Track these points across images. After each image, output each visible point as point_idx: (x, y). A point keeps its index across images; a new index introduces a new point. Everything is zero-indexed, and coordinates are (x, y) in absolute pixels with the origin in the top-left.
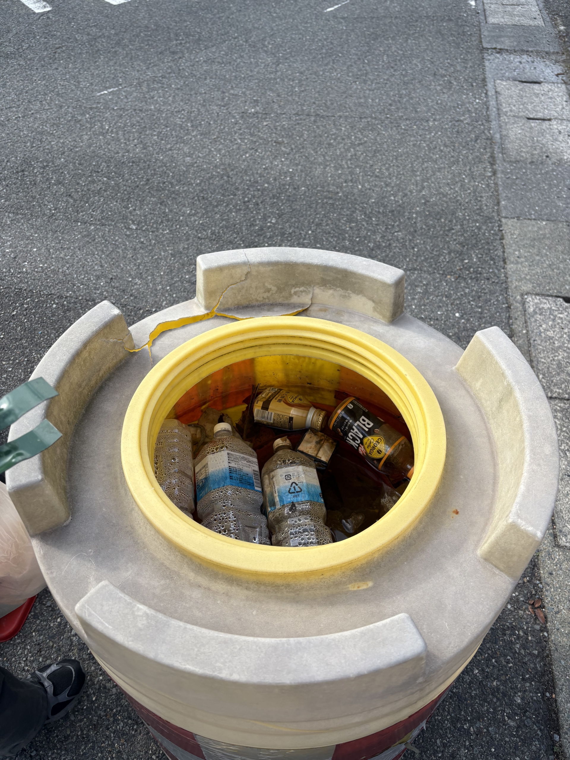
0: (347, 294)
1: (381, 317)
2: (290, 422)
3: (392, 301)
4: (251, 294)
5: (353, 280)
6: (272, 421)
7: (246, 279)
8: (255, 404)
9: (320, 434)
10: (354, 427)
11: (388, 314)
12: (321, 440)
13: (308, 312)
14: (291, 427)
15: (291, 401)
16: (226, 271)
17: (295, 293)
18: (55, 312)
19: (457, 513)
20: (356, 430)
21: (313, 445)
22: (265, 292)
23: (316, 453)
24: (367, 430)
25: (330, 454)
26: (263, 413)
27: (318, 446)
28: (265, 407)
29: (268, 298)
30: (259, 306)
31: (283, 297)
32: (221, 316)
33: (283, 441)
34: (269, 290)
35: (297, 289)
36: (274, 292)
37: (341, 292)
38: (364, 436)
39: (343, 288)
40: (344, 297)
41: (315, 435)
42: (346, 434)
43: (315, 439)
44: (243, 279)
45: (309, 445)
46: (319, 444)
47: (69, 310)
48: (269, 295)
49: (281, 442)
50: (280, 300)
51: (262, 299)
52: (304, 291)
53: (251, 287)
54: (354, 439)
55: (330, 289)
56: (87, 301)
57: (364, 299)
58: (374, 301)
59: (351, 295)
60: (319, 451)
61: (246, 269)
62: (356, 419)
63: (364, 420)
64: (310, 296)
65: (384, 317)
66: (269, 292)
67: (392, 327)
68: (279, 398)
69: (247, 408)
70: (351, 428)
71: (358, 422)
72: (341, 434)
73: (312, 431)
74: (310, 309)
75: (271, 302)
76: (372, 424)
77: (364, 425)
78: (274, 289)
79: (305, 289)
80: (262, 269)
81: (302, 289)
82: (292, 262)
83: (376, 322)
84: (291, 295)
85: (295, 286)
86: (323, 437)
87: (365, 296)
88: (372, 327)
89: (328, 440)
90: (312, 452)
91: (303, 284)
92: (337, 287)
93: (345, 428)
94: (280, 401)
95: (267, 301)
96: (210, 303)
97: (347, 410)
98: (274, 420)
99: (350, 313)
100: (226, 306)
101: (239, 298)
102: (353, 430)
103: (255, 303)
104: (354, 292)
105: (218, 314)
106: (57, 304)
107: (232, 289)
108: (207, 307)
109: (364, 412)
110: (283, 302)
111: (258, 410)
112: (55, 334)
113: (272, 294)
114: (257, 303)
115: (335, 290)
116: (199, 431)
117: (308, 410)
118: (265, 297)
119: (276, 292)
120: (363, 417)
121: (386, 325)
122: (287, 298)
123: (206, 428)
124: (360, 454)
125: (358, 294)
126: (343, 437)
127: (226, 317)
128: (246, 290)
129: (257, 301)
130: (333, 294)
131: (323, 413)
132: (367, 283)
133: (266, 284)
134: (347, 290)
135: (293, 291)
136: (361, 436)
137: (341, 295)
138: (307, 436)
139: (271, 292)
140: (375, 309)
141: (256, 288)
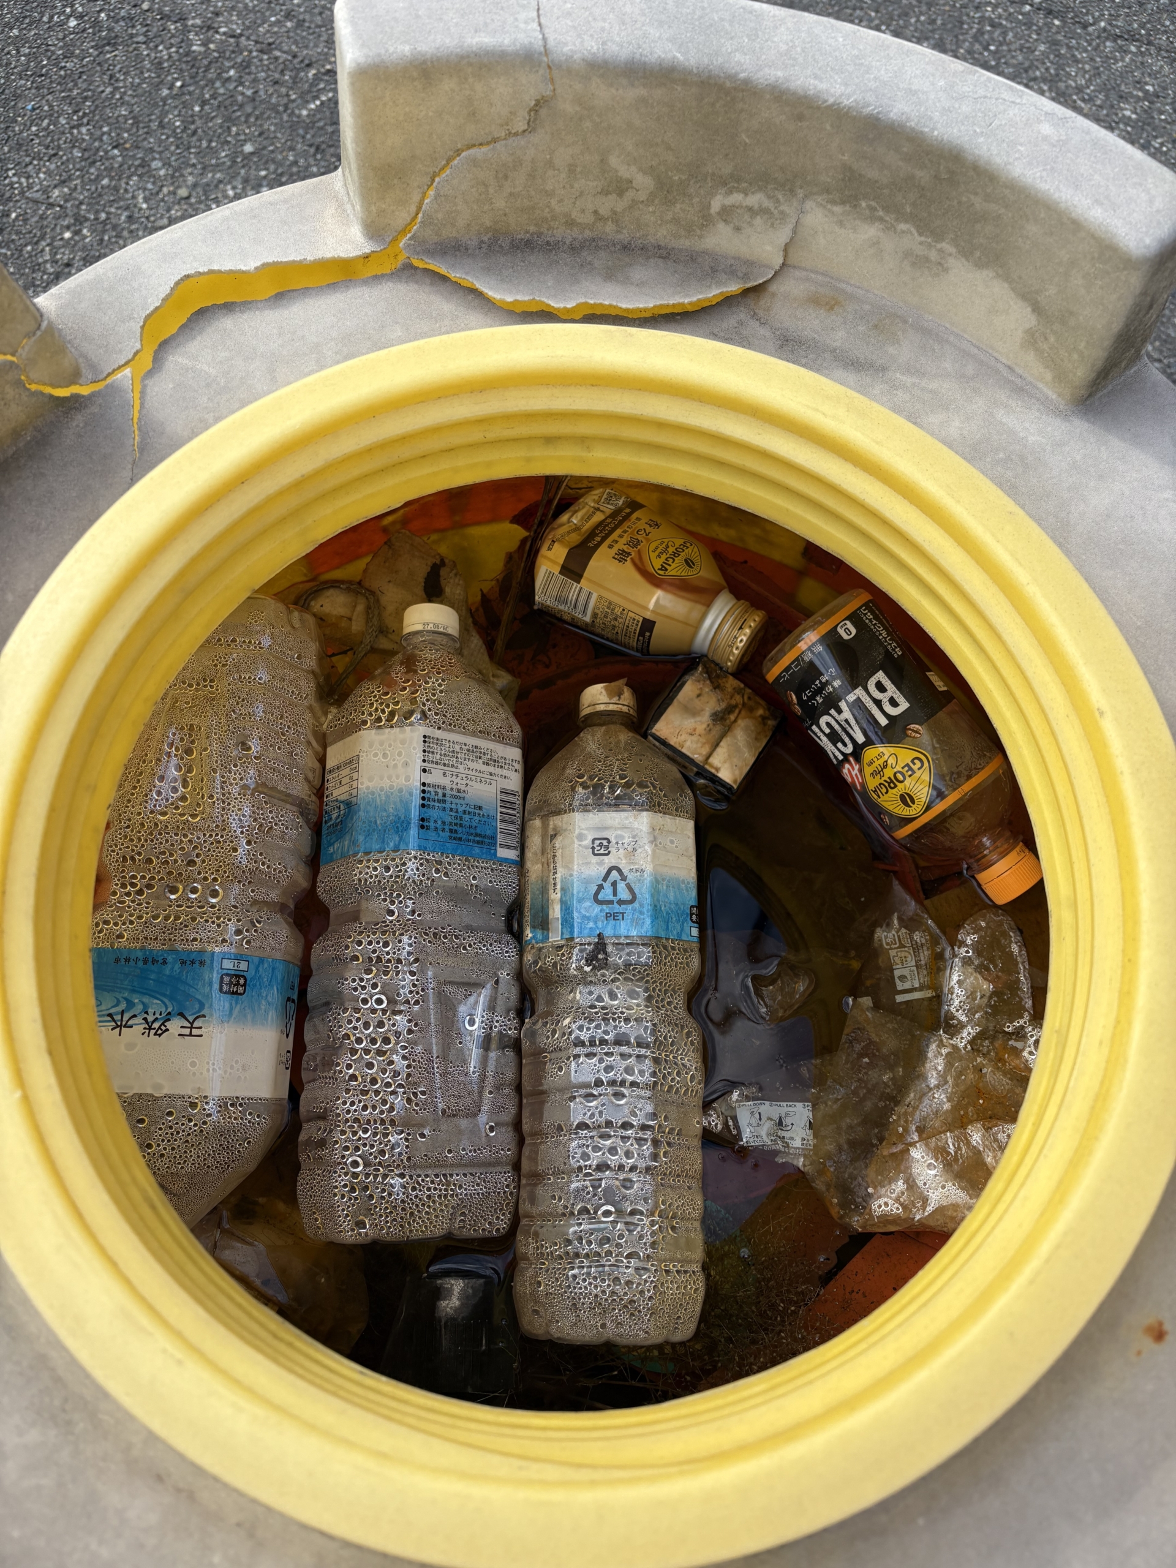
0: (933, 255)
1: (1049, 376)
2: (642, 633)
3: (1117, 326)
4: (550, 194)
5: (978, 203)
6: (588, 619)
7: (531, 127)
8: (544, 551)
9: (731, 683)
10: (843, 705)
11: (1081, 372)
12: (730, 710)
13: (765, 301)
14: (645, 649)
15: (657, 563)
16: (448, 85)
17: (726, 213)
18: (73, 43)
19: (1159, 1335)
20: (847, 714)
21: (701, 723)
22: (605, 192)
23: (705, 751)
24: (883, 721)
25: (749, 758)
26: (563, 585)
27: (718, 729)
28: (574, 568)
29: (615, 217)
30: (575, 249)
31: (676, 221)
32: (426, 270)
33: (611, 694)
34: (620, 187)
35: (736, 198)
36: (643, 196)
37: (911, 239)
38: (869, 742)
39: (924, 226)
40: (920, 262)
41: (716, 687)
42: (813, 713)
43: (711, 703)
44: (521, 126)
45: (690, 723)
46: (722, 720)
47: (112, 42)
48: (621, 205)
49: (604, 698)
50: (662, 234)
51: (588, 218)
52: (763, 211)
53: (550, 164)
54: (834, 737)
55: (872, 219)
56: (165, 17)
57: (1000, 289)
58: (1037, 309)
59: (951, 261)
60: (716, 745)
61: (532, 87)
62: (856, 678)
63: (880, 687)
64: (783, 235)
65: (1060, 377)
66: (621, 193)
67: (1079, 425)
68: (621, 545)
69: (523, 542)
70: (832, 703)
71: (859, 692)
72: (798, 709)
73: (707, 671)
74: (773, 288)
75: (624, 236)
76: (904, 705)
77: (878, 703)
78: (644, 182)
79: (767, 203)
80: (602, 93)
81: (755, 199)
82: (732, 77)
83: (1021, 390)
84: (706, 220)
85: (730, 182)
86: (738, 699)
87: (1007, 278)
88: (1000, 414)
89: (751, 710)
90: (692, 747)
91: (763, 181)
92: (901, 216)
93: (813, 697)
94: (622, 556)
95: (610, 228)
96: (381, 213)
97: (832, 640)
98: (595, 615)
99: (926, 332)
100: (448, 233)
101: (500, 203)
102: (839, 711)
103: (559, 232)
104: (966, 253)
105: (416, 263)
106: (80, 17)
107: (474, 162)
108: (373, 230)
109: (888, 654)
110: (674, 243)
111: (550, 575)
112: (70, 118)
113: (634, 203)
114: (568, 235)
115: (890, 228)
116: (360, 608)
117: (708, 605)
118: (604, 211)
119: (652, 196)
120: (880, 676)
121: (1057, 413)
122: (689, 230)
123: (384, 600)
124: (845, 781)
125: (979, 265)
126: (801, 720)
127: (444, 279)
128: (531, 176)
129: (571, 223)
130: (875, 243)
131: (755, 620)
132: (1032, 229)
133: (614, 161)
134: (938, 236)
135: (716, 204)
136: (860, 739)
137: (907, 254)
138: (690, 689)
139: (630, 194)
140: (1031, 340)
141: (572, 169)
